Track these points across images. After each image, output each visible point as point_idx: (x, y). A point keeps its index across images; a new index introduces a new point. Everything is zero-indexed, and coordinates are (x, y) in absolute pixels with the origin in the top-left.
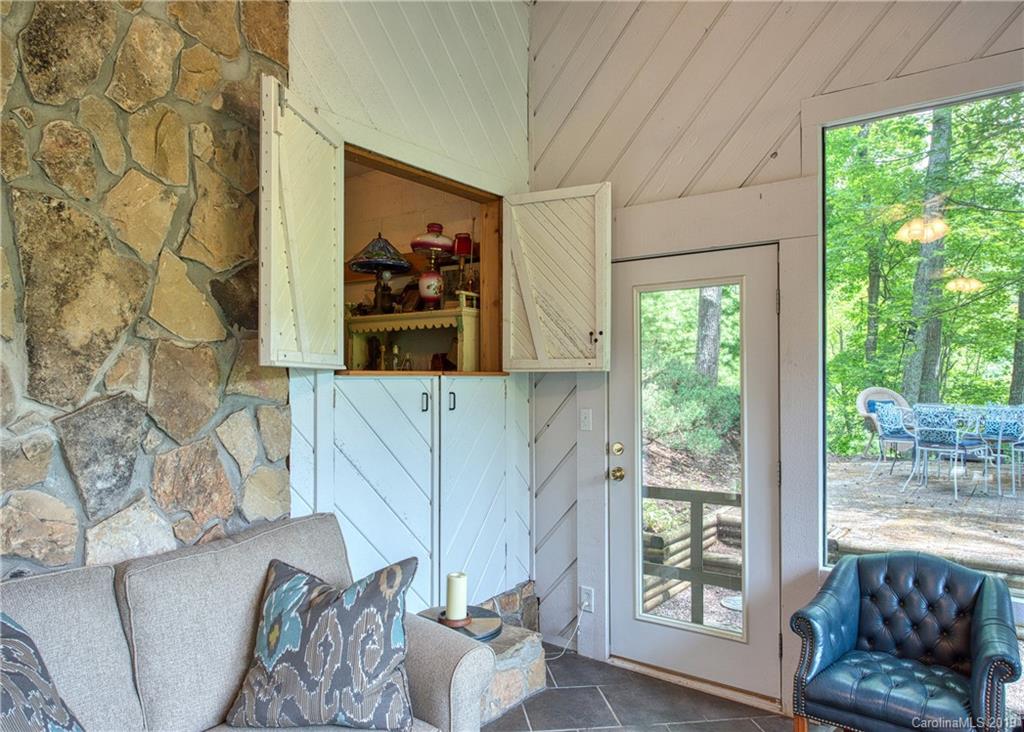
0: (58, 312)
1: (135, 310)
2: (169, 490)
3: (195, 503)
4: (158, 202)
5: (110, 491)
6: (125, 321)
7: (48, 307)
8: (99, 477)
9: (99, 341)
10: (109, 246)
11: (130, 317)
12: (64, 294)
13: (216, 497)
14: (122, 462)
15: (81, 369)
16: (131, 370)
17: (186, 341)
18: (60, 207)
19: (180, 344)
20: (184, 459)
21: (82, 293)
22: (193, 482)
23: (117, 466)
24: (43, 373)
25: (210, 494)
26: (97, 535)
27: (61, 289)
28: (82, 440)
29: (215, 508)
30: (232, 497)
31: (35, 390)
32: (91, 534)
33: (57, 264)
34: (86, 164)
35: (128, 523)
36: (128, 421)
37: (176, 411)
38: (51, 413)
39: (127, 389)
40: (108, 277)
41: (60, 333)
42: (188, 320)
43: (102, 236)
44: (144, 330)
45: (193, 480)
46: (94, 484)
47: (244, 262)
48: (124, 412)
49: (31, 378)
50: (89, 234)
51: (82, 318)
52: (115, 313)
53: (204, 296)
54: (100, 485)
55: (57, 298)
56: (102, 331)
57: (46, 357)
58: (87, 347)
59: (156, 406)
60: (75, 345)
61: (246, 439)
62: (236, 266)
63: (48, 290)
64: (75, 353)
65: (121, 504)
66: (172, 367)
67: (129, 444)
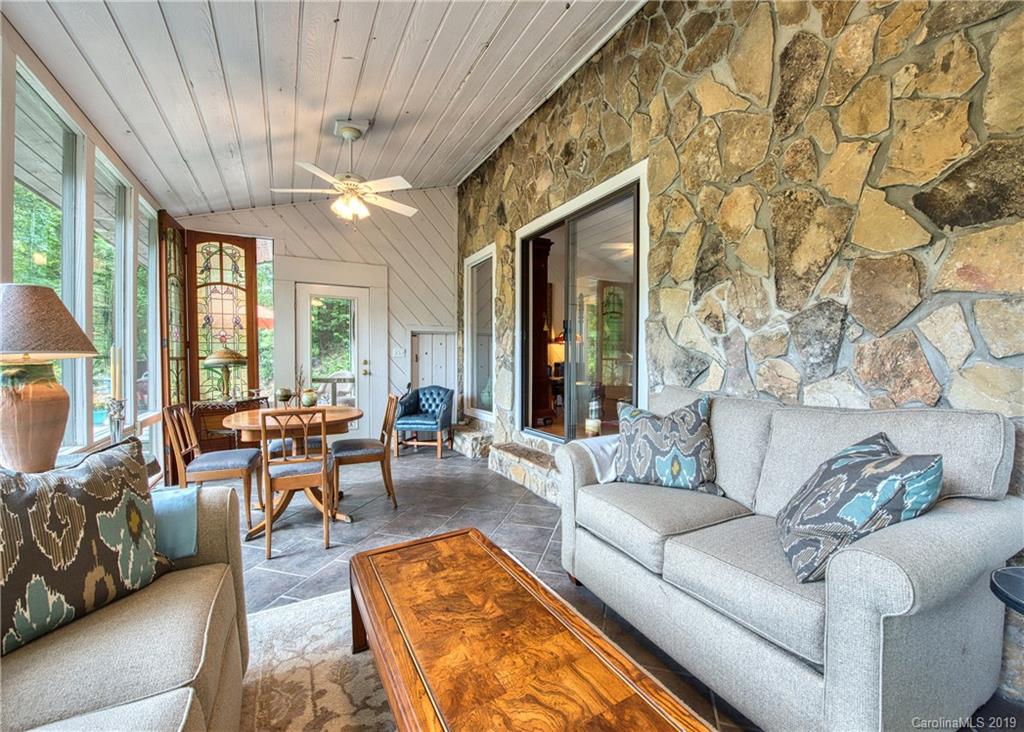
0: (790, 256)
1: (839, 242)
2: (867, 370)
3: (892, 384)
4: (857, 157)
5: (819, 365)
6: (832, 251)
7: (785, 255)
8: (811, 355)
9: (815, 268)
10: (822, 204)
11: (834, 247)
12: (793, 245)
13: (916, 383)
14: (827, 346)
15: (804, 288)
16: (836, 284)
17: (885, 254)
18: (791, 193)
19: (878, 257)
20: (881, 348)
21: (803, 240)
22: (888, 366)
23: (823, 349)
24: (783, 293)
25: (909, 380)
26: (809, 391)
27: (792, 242)
28: (800, 331)
29: (914, 392)
30: (934, 386)
31: (780, 303)
32: (806, 389)
33: (789, 228)
34: (808, 158)
35: (830, 388)
36: (831, 319)
37: (869, 310)
38: (788, 315)
39: (833, 296)
40: (819, 225)
41: (792, 268)
42: (885, 237)
43: (815, 200)
44: (848, 253)
45: (888, 365)
46: (808, 359)
47: (955, 164)
48: (827, 313)
49: (778, 297)
50: (806, 202)
51: (803, 256)
52: (824, 246)
53: (904, 212)
54: (812, 360)
55: (789, 248)
56: (815, 262)
57: (784, 284)
58: (807, 273)
59: (854, 307)
60: (800, 274)
61: (954, 333)
62: (943, 172)
63: (785, 244)
64: (800, 279)
65: (827, 375)
66: (867, 277)
67: (831, 334)
